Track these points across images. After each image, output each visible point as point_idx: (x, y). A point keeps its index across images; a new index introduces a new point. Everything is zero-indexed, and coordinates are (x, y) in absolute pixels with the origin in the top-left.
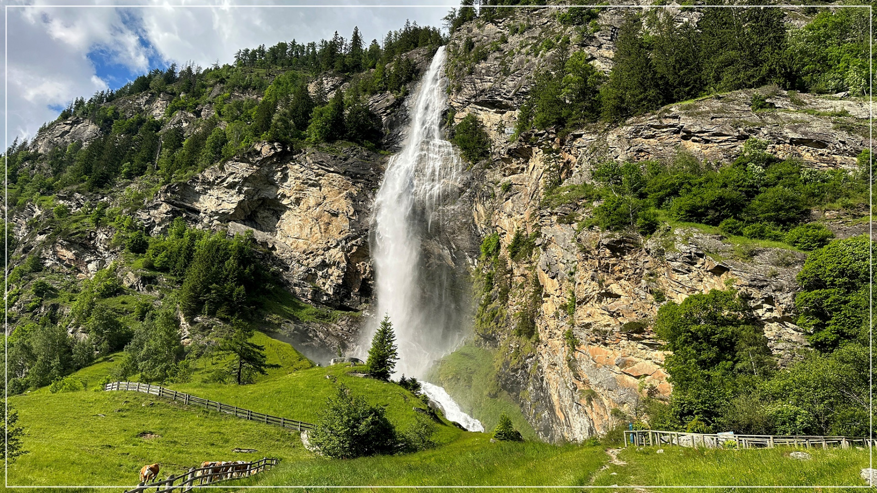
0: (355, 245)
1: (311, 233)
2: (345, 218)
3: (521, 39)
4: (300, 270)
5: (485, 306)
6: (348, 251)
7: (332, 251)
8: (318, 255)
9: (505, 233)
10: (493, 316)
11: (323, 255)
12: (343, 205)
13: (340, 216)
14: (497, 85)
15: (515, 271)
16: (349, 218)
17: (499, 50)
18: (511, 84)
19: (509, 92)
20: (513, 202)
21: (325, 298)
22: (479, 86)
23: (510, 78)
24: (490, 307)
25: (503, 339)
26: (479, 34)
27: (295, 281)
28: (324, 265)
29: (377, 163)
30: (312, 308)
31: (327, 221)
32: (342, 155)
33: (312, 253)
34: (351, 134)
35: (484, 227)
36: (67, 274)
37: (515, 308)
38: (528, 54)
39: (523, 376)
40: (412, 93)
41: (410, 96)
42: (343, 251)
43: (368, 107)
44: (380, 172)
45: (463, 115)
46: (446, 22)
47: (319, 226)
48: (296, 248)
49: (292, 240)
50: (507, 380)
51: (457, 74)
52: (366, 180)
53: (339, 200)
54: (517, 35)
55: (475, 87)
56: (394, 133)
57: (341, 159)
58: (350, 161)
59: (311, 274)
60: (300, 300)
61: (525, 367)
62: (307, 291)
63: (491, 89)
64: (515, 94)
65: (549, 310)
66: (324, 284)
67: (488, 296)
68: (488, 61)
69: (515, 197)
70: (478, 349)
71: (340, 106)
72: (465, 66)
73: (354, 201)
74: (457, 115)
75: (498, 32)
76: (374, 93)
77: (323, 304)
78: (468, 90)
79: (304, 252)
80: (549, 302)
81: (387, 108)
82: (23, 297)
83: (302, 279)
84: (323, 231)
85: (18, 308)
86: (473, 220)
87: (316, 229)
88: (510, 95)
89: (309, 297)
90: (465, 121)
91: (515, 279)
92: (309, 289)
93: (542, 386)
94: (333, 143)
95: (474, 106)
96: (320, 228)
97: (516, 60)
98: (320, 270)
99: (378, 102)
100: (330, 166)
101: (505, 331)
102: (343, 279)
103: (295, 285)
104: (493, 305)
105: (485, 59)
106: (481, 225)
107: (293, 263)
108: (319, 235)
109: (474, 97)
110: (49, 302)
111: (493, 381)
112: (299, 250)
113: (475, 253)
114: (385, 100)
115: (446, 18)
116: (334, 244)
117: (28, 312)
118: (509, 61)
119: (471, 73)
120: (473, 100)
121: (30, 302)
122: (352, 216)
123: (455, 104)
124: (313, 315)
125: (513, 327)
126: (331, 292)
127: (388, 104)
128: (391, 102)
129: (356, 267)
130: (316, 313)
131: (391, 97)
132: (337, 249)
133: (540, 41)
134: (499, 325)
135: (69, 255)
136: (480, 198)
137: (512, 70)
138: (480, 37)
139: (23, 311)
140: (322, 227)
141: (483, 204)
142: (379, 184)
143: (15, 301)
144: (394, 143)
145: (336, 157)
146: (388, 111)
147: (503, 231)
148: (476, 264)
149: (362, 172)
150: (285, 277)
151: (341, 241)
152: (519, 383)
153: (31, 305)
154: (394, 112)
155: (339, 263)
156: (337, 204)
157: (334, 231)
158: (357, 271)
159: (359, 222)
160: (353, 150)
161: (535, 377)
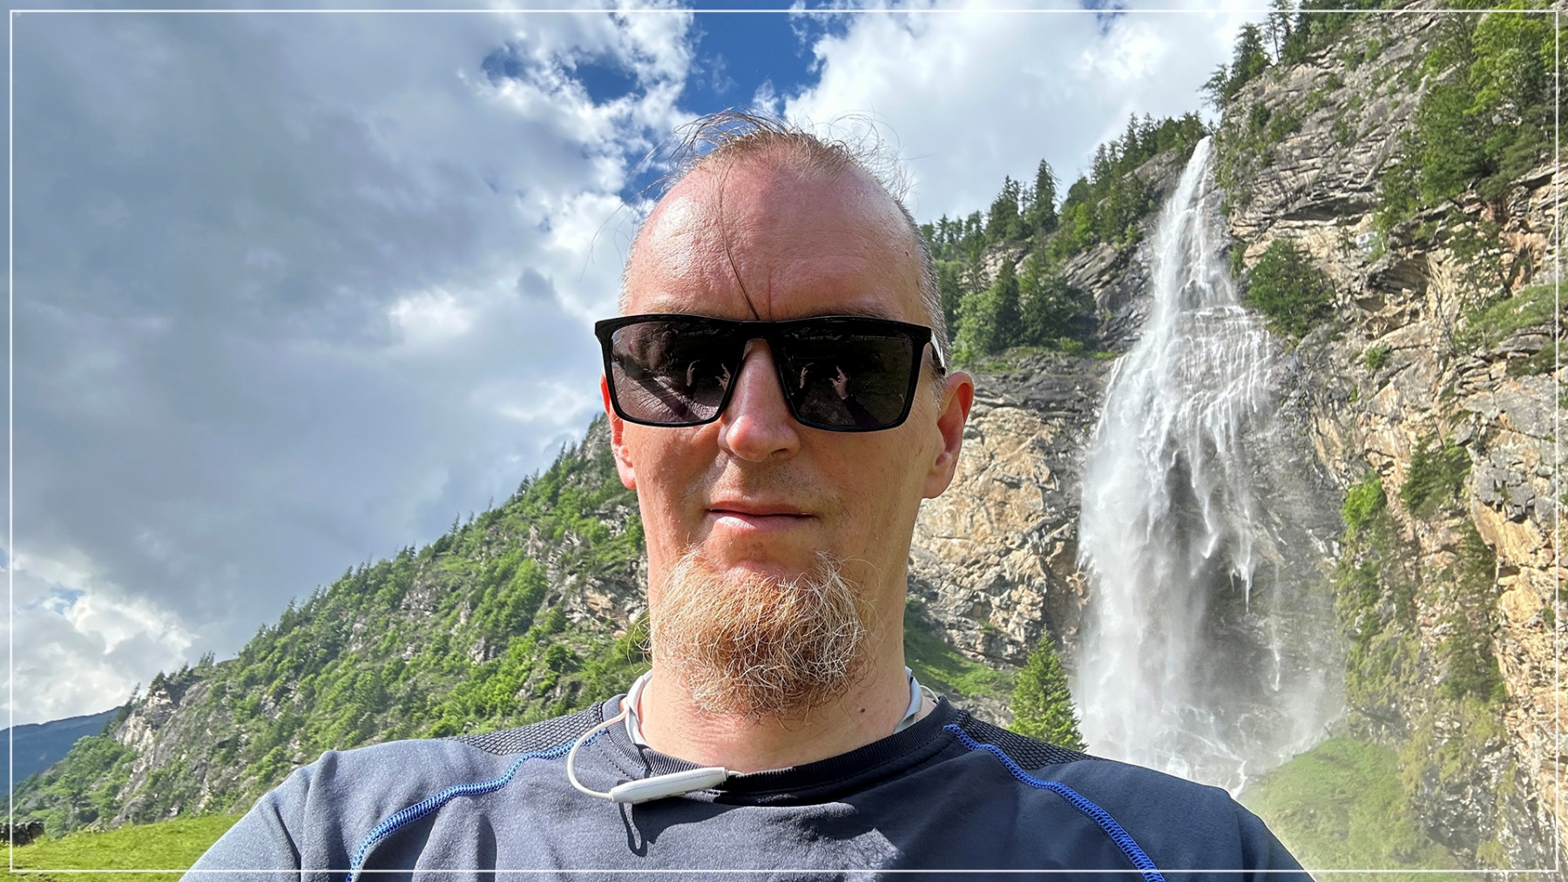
0: (1060, 540)
1: (972, 525)
2: (1034, 489)
3: (1374, 69)
4: (957, 596)
5: (1365, 641)
6: (1047, 553)
7: (1016, 556)
8: (989, 566)
9: (1390, 464)
10: (1387, 659)
11: (998, 565)
12: (1030, 464)
13: (1024, 485)
14: (1331, 169)
15: (1425, 542)
16: (1042, 488)
17: (1325, 104)
18: (1363, 158)
19: (1362, 175)
20: (1398, 387)
21: (1010, 649)
22: (1291, 181)
23: (1358, 148)
24: (1376, 641)
25: (1415, 711)
26: (1280, 92)
27: (951, 618)
28: (1001, 584)
29: (1089, 375)
30: (986, 670)
31: (999, 499)
32: (1018, 373)
33: (977, 562)
34: (1034, 332)
35: (1343, 466)
36: (600, 632)
37: (1437, 630)
38: (1394, 91)
39: (1479, 802)
40: (1149, 233)
41: (1145, 241)
42: (1036, 553)
43: (1066, 280)
44: (1093, 390)
45: (1261, 247)
46: (1208, 93)
47: (987, 509)
48: (948, 556)
49: (940, 542)
50: (1437, 815)
51: (1239, 174)
52: (1069, 410)
53: (1019, 455)
54: (1364, 66)
55: (1282, 187)
56: (1120, 316)
57: (1016, 379)
58: (1034, 380)
59: (979, 603)
60: (963, 655)
61: (1480, 777)
62: (973, 637)
63: (1317, 181)
64: (1376, 176)
65: (1524, 607)
66: (1006, 621)
67: (1368, 617)
68: (1304, 131)
69: (1402, 375)
70: (1360, 744)
71: (1010, 289)
72: (1254, 155)
73: (1048, 453)
74: (1249, 251)
75: (1321, 75)
76: (1074, 252)
77: (1008, 662)
78: (1267, 196)
79: (963, 563)
80: (1519, 589)
81: (1102, 273)
82: (535, 673)
83: (963, 615)
84: (993, 518)
85: (527, 691)
86: (1315, 455)
87: (981, 516)
88: (1365, 182)
89: (980, 648)
90: (1269, 257)
91: (1427, 561)
92: (977, 632)
93: (1536, 825)
94: (1000, 354)
95: (1282, 223)
96: (989, 514)
97: (1370, 109)
98: (995, 595)
99: (1083, 266)
100: (996, 396)
101: (1420, 692)
102: (1042, 609)
103: (952, 626)
104: (1386, 635)
105: (1297, 129)
106: (1336, 466)
107: (945, 585)
108: (987, 527)
109: (1283, 205)
110: (567, 679)
111: (1402, 820)
112: (954, 559)
113: (1332, 528)
114: (1097, 259)
115: (1208, 85)
116: (1018, 542)
117: (539, 697)
118: (1352, 118)
119: (1268, 164)
120: (1281, 212)
121: (543, 680)
122: (1048, 482)
123: (1241, 231)
124: (987, 683)
125: (1437, 679)
126: (1020, 637)
127: (1103, 265)
128: (1109, 261)
129: (1067, 585)
130: (994, 679)
131: (1108, 251)
132: (1025, 551)
133: (1420, 59)
134: (1402, 679)
135: (602, 601)
136: (1325, 406)
137: (1360, 133)
138: (1282, 96)
139: (533, 696)
140: (993, 511)
141: (1334, 417)
142: (1097, 414)
143: (525, 681)
144: (1122, 334)
145: (1005, 377)
146: (1106, 278)
147: (1386, 460)
148: (1336, 552)
149: (1059, 397)
150: (931, 613)
151: (1030, 534)
152: (1472, 822)
153: (543, 685)
154: (1118, 276)
155: (1030, 577)
156: (1016, 464)
157: (1014, 515)
158: (1069, 591)
159: (1062, 492)
160: (1038, 361)
161: (1515, 802)
